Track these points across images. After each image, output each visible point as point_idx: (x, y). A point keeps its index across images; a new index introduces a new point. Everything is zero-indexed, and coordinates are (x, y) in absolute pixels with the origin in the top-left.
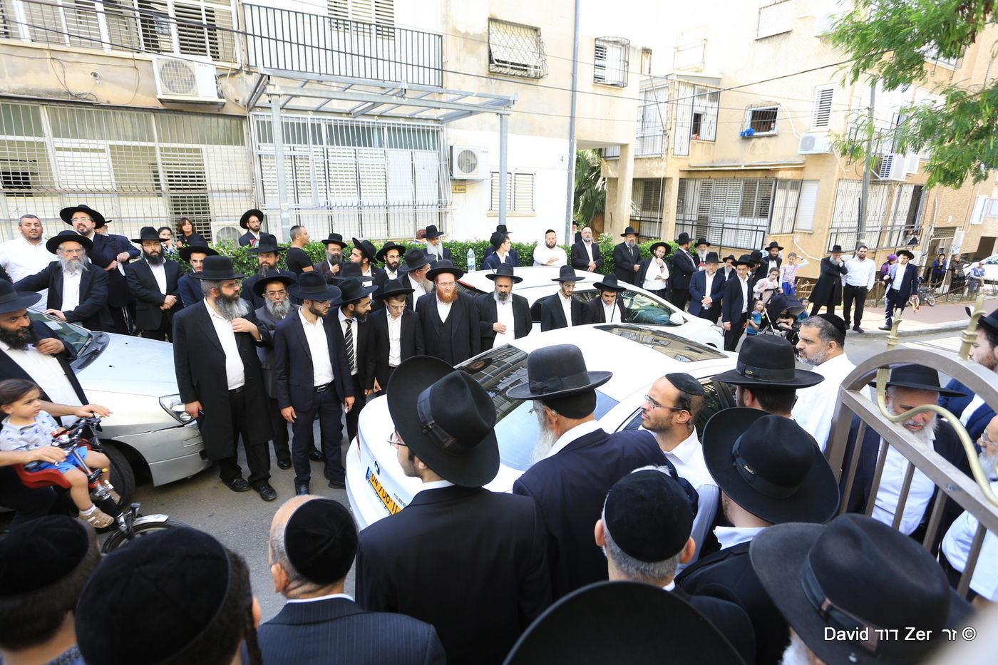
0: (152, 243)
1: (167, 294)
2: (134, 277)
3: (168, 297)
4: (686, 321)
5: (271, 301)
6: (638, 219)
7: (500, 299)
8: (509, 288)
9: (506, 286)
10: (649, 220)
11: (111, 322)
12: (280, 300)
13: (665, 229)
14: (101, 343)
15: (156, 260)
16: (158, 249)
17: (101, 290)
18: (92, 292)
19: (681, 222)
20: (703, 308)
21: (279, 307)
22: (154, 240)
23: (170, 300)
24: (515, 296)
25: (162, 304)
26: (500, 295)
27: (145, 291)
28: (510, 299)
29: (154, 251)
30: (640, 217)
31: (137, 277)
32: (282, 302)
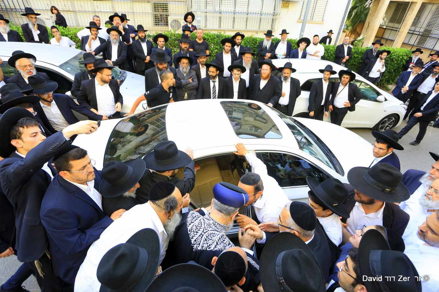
0: (141, 32)
1: (147, 55)
2: (135, 47)
3: (148, 57)
4: (386, 100)
5: (182, 67)
6: (385, 27)
7: (284, 80)
8: (289, 74)
9: (288, 73)
10: (391, 28)
11: (128, 66)
12: (186, 67)
13: (399, 36)
14: (124, 77)
15: (143, 40)
16: (144, 35)
17: (124, 53)
18: (122, 54)
19: (412, 32)
20: (402, 92)
21: (185, 70)
22: (142, 31)
23: (148, 58)
24: (292, 79)
25: (145, 60)
26: (284, 77)
27: (139, 54)
28: (289, 80)
29: (142, 36)
30: (386, 26)
31: (136, 47)
32: (186, 68)
